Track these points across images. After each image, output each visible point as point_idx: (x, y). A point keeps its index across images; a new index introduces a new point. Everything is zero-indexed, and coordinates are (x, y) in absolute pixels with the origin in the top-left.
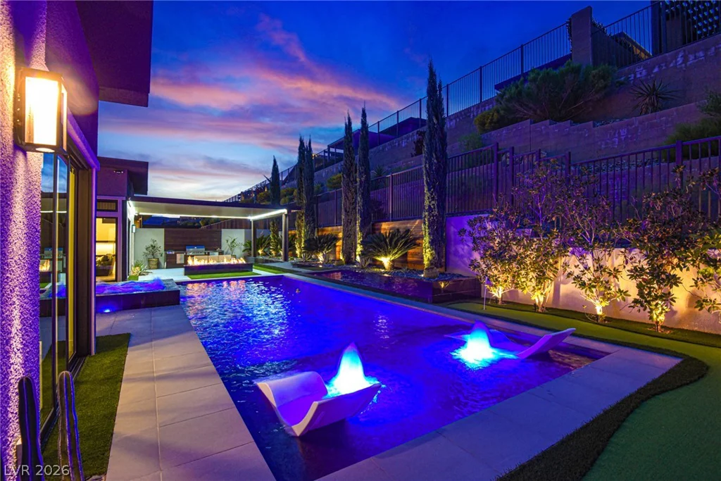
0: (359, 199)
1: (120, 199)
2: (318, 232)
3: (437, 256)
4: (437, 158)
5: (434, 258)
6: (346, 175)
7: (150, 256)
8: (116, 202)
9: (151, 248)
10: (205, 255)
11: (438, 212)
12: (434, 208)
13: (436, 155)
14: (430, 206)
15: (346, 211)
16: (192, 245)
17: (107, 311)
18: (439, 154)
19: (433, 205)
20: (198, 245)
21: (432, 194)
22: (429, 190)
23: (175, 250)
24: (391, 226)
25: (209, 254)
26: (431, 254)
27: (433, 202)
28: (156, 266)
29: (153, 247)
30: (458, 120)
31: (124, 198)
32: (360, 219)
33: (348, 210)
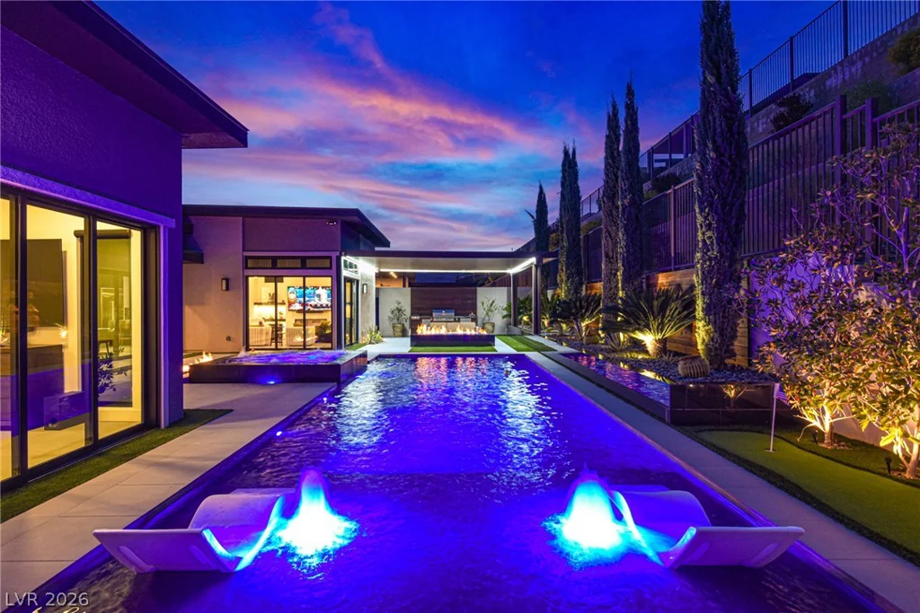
0: (621, 235)
1: (334, 255)
2: (587, 290)
3: (716, 335)
4: (716, 149)
5: (712, 339)
6: (608, 198)
7: (395, 321)
8: (330, 258)
9: (396, 312)
10: (455, 321)
11: (720, 251)
12: (712, 243)
13: (714, 142)
14: (704, 241)
15: (607, 256)
16: (440, 309)
17: (272, 382)
18: (719, 141)
19: (710, 238)
20: (447, 309)
21: (706, 218)
22: (702, 211)
23: (420, 315)
24: (670, 279)
25: (459, 321)
26: (707, 331)
27: (709, 234)
28: (400, 334)
29: (399, 310)
30: (867, 59)
31: (338, 253)
32: (622, 268)
33: (611, 254)
